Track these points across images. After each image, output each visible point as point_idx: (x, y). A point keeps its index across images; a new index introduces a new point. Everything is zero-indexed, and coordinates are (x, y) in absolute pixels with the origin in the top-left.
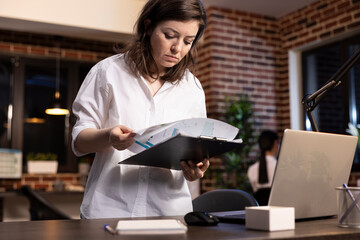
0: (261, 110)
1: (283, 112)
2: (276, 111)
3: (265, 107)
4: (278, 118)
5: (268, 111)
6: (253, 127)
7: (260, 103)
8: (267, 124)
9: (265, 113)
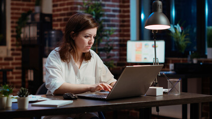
0: (109, 10)
1: (124, 12)
2: (120, 11)
3: (112, 8)
4: (120, 16)
5: (114, 11)
6: (103, 23)
7: (108, 5)
8: (113, 21)
9: (111, 13)
